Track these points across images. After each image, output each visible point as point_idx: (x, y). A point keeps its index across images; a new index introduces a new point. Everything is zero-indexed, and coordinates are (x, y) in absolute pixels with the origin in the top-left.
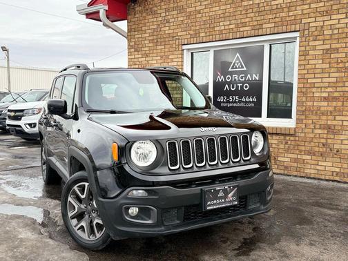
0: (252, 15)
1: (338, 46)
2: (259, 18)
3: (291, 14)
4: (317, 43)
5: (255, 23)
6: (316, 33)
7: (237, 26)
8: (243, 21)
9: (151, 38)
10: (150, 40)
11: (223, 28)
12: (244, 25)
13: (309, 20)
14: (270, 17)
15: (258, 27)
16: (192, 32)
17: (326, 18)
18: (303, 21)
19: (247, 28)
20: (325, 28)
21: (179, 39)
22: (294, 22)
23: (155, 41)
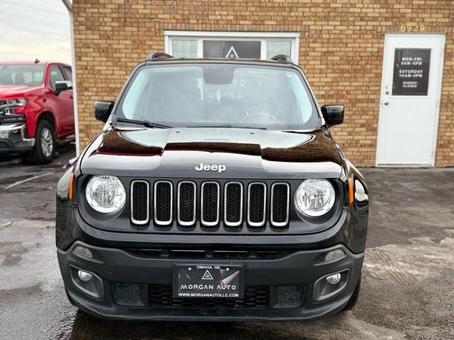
0: (253, 9)
1: (334, 49)
2: (260, 13)
3: (293, 14)
4: (316, 45)
5: (256, 18)
6: (315, 36)
7: (236, 18)
8: (243, 13)
9: (116, 15)
10: (113, 18)
11: (219, 17)
12: (244, 18)
13: (309, 23)
14: (272, 14)
15: (259, 23)
16: (178, 17)
17: (324, 23)
18: (304, 23)
19: (247, 22)
20: (323, 32)
21: (159, 22)
22: (296, 23)
23: (123, 20)
